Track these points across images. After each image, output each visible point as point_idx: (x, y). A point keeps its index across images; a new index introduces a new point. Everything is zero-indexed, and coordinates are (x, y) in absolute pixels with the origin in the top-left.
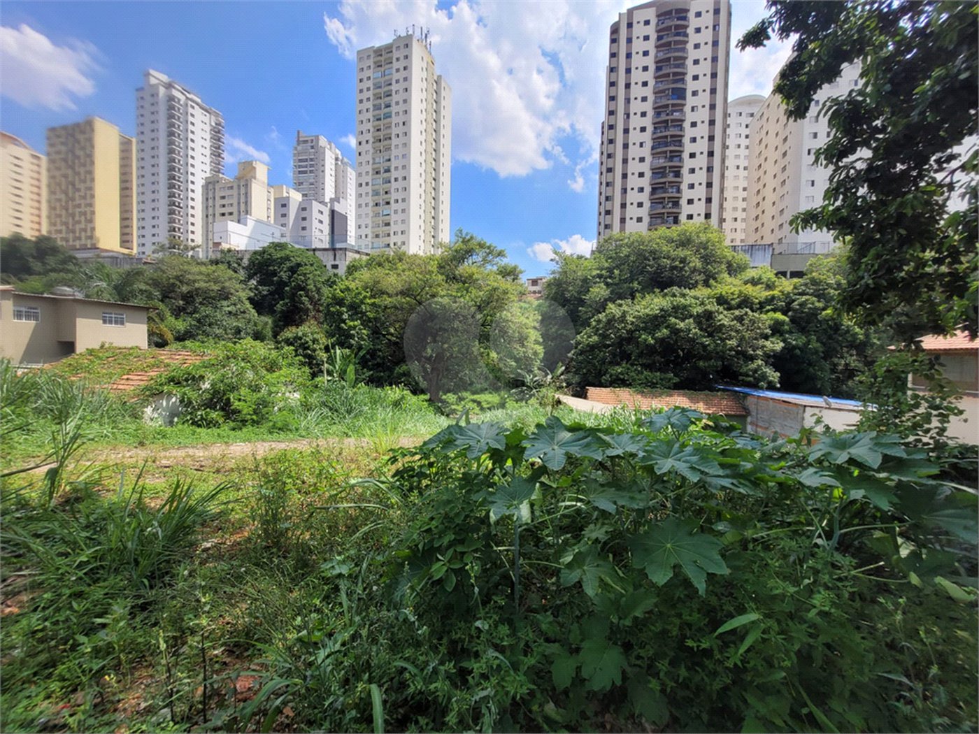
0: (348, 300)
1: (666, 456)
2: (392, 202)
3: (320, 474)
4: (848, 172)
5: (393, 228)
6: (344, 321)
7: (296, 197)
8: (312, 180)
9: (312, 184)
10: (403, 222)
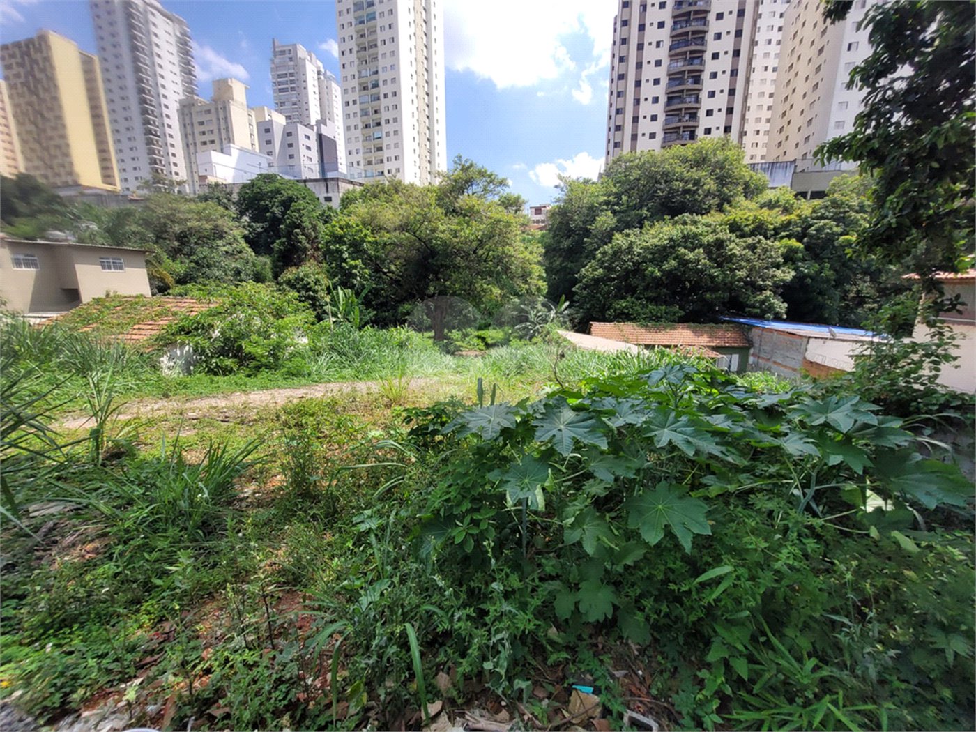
0: (348, 238)
1: (663, 426)
2: (383, 122)
3: (339, 427)
4: (885, 93)
5: (386, 153)
6: (345, 260)
7: (279, 120)
8: (294, 100)
9: (294, 104)
10: (396, 145)
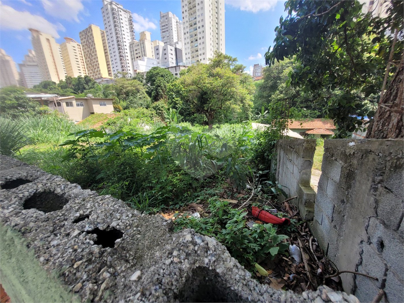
0: (175, 90)
2: (198, 39)
5: (200, 52)
6: (174, 98)
10: (203, 48)
